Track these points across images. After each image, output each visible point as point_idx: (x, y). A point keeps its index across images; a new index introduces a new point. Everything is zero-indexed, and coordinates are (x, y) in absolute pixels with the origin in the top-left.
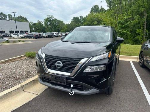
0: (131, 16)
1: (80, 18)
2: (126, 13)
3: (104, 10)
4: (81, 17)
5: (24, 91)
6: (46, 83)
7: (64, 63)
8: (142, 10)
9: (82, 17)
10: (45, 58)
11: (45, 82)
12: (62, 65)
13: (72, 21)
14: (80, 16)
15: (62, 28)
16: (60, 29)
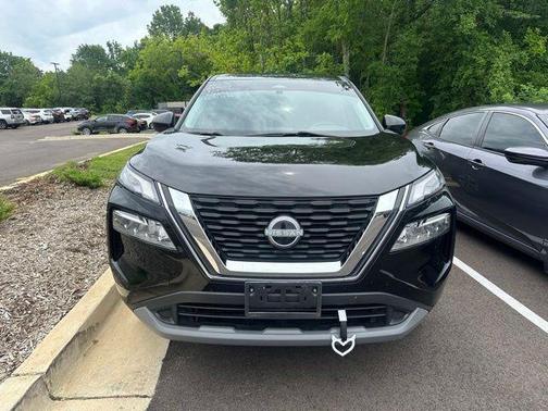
0: (306, 54)
1: (111, 50)
2: (287, 40)
3: (202, 25)
4: (113, 47)
5: (53, 399)
6: (202, 328)
7: (308, 224)
8: (336, 37)
9: (117, 46)
10: (197, 211)
11: (198, 326)
12: (298, 232)
13: (74, 62)
14: (109, 45)
15: (28, 89)
16: (18, 93)
